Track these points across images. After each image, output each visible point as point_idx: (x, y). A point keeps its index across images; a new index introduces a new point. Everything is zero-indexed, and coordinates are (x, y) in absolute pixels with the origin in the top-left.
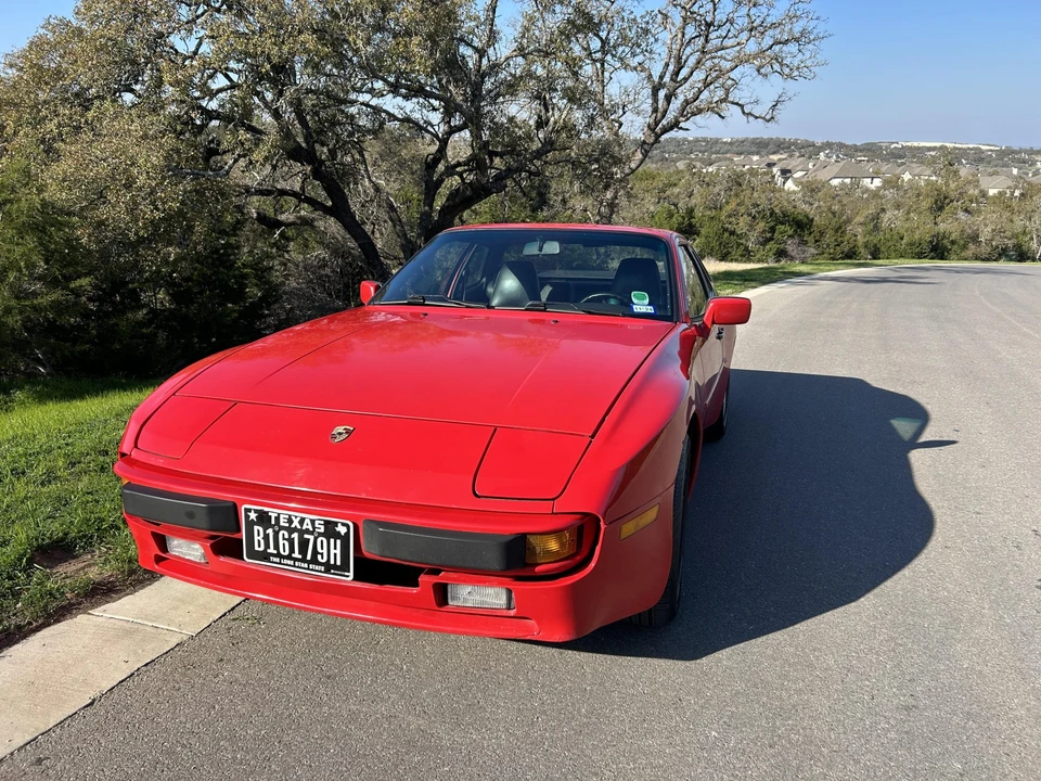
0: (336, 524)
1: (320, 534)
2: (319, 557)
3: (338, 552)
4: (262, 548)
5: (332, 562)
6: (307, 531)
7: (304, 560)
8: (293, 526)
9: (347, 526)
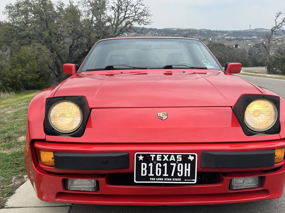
0: (188, 156)
1: (180, 162)
2: (178, 174)
3: (189, 170)
4: (145, 174)
5: (185, 175)
6: (172, 162)
7: (170, 176)
8: (164, 160)
9: (194, 156)
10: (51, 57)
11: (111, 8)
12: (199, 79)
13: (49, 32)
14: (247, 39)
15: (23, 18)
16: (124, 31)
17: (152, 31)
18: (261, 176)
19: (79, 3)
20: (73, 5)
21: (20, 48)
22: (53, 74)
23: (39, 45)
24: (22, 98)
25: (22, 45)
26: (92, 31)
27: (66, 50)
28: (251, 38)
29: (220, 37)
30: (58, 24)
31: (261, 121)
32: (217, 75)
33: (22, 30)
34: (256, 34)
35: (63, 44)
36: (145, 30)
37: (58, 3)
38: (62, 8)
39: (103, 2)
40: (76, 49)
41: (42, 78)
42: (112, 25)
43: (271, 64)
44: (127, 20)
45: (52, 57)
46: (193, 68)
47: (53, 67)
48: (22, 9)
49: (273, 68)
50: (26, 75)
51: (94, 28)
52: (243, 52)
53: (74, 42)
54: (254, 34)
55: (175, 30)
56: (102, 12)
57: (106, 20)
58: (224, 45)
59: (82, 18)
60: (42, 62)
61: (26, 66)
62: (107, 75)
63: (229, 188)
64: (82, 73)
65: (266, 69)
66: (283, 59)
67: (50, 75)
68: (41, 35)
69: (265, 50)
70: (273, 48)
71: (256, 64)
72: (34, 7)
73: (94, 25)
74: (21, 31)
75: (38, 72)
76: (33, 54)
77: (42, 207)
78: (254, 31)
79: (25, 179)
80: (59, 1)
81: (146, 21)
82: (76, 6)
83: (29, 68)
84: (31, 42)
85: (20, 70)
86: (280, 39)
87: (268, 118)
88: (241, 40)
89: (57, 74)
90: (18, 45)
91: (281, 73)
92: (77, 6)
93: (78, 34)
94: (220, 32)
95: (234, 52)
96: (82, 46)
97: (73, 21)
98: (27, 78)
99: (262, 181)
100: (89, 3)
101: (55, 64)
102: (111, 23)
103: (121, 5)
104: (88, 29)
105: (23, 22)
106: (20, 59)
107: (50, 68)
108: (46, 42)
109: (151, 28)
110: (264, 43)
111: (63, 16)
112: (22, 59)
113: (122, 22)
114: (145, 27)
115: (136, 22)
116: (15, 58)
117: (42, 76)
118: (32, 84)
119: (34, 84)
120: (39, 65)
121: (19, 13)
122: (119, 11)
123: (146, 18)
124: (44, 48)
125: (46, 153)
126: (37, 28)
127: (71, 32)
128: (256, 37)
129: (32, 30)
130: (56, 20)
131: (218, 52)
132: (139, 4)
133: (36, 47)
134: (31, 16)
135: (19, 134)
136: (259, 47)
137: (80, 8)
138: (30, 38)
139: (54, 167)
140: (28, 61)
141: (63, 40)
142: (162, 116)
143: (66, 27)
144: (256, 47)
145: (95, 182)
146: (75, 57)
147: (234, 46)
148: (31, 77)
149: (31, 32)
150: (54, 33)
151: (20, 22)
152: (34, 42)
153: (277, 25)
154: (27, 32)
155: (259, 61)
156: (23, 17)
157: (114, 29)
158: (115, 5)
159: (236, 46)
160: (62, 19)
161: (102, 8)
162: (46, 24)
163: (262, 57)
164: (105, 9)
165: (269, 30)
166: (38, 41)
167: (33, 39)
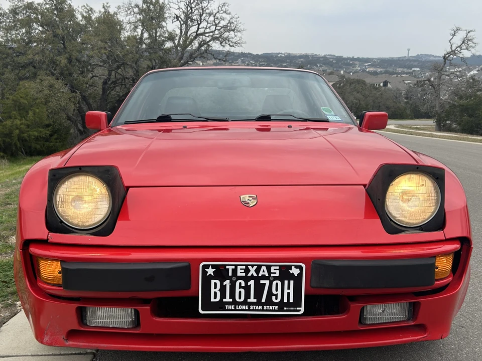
0: (290, 267)
1: (276, 278)
2: (274, 298)
3: (291, 291)
4: (218, 299)
5: (285, 300)
6: (264, 277)
7: (259, 303)
8: (250, 274)
9: (301, 268)
10: (70, 99)
11: (174, 18)
12: (315, 138)
13: (68, 57)
14: (404, 73)
15: (23, 34)
16: (196, 57)
17: (244, 57)
18: (414, 302)
19: (119, 8)
20: (109, 12)
21: (18, 85)
22: (74, 129)
23: (51, 80)
24: (20, 169)
25: (21, 79)
26: (142, 56)
27: (98, 89)
28: (410, 71)
29: (358, 68)
30: (83, 44)
31: (413, 210)
32: (346, 132)
33: (21, 53)
34: (418, 63)
35: (92, 77)
36: (232, 55)
37: (83, 8)
38: (91, 17)
39: (160, 6)
40: (115, 87)
41: (55, 136)
42: (176, 47)
43: (443, 115)
44: (201, 38)
45: (73, 100)
46: (305, 120)
47: (74, 117)
48: (21, 18)
49: (446, 120)
50: (28, 131)
51: (146, 51)
52: (397, 94)
53: (110, 75)
54: (416, 64)
55: (283, 55)
56: (158, 24)
57: (165, 37)
58: (364, 83)
59: (125, 34)
60: (55, 108)
61: (28, 114)
62: (160, 131)
63: (360, 322)
64: (118, 127)
65: (435, 124)
66: (463, 106)
67: (70, 130)
68: (53, 62)
69: (433, 90)
70: (446, 88)
71: (418, 114)
72: (42, 14)
73: (144, 46)
74: (19, 55)
75: (48, 126)
76: (40, 95)
77: (45, 355)
78: (415, 59)
79: (19, 308)
80: (85, 5)
81: (234, 41)
82: (114, 13)
83: (32, 118)
84: (38, 74)
85: (18, 122)
86: (458, 73)
87: (426, 204)
88: (393, 73)
89: (81, 128)
90: (15, 79)
91: (458, 130)
92: (116, 13)
93: (117, 61)
94: (358, 59)
95: (381, 94)
96: (125, 81)
97: (110, 40)
98: (29, 136)
99: (414, 310)
100: (137, 9)
101: (79, 112)
102: (174, 43)
103: (192, 13)
104: (134, 52)
105: (24, 40)
106: (18, 103)
107: (69, 118)
108: (62, 74)
109: (242, 52)
110: (432, 79)
111: (92, 30)
112: (20, 103)
113: (192, 41)
114: (232, 50)
115: (217, 41)
116: (9, 102)
117: (55, 133)
118: (38, 147)
119: (41, 146)
120: (51, 113)
121: (15, 25)
122: (187, 23)
123: (233, 36)
124: (59, 84)
125: (50, 263)
126: (48, 50)
127: (105, 57)
128: (418, 69)
129: (38, 53)
130: (80, 37)
131: (355, 93)
132: (222, 12)
133: (45, 83)
134: (36, 29)
135: (11, 232)
136: (422, 86)
137: (122, 17)
138: (34, 67)
139: (61, 286)
140: (32, 106)
141: (92, 71)
142: (248, 201)
143: (97, 49)
144: (418, 86)
145: (133, 313)
146: (112, 100)
147: (382, 85)
148: (36, 134)
149: (37, 58)
150: (76, 59)
151: (18, 40)
152: (42, 75)
153: (454, 48)
154: (30, 56)
155: (423, 109)
156: (24, 31)
157: (180, 54)
158: (181, 13)
159: (385, 84)
160: (90, 35)
161: (158, 17)
162: (63, 44)
163: (428, 102)
164: (164, 19)
165: (440, 57)
166: (48, 72)
167: (40, 68)
